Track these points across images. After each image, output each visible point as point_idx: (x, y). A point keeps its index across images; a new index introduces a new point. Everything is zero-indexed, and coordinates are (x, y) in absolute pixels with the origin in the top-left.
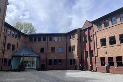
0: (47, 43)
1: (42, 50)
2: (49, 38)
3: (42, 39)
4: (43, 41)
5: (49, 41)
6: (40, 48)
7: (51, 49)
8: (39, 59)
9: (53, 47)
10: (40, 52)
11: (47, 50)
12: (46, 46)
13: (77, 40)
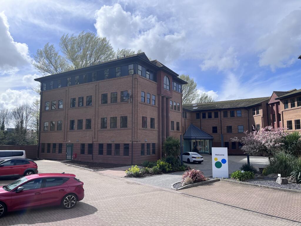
0: (221, 121)
1: (215, 130)
2: (222, 113)
3: (213, 115)
4: (215, 117)
5: (222, 117)
6: (212, 127)
7: (226, 128)
8: (211, 141)
9: (230, 125)
10: (212, 132)
11: (221, 130)
12: (220, 124)
13: (262, 117)
